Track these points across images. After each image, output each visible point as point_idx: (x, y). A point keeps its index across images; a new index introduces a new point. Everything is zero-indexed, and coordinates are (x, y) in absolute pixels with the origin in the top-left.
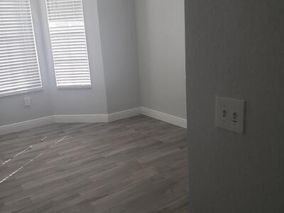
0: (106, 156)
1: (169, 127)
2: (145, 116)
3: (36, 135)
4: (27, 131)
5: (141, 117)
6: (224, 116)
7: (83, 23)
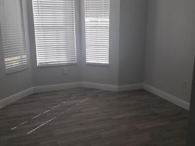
7: (108, 20)
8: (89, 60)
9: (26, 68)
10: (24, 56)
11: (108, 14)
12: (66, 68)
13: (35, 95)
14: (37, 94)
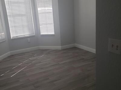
0: (60, 63)
1: (87, 52)
2: (77, 47)
3: (32, 54)
4: (29, 52)
5: (75, 48)
6: (112, 47)
7: (52, 8)
8: (43, 33)
9: (4, 40)
10: (3, 34)
11: (51, 5)
12: (29, 39)
13: (12, 56)
14: (13, 56)
